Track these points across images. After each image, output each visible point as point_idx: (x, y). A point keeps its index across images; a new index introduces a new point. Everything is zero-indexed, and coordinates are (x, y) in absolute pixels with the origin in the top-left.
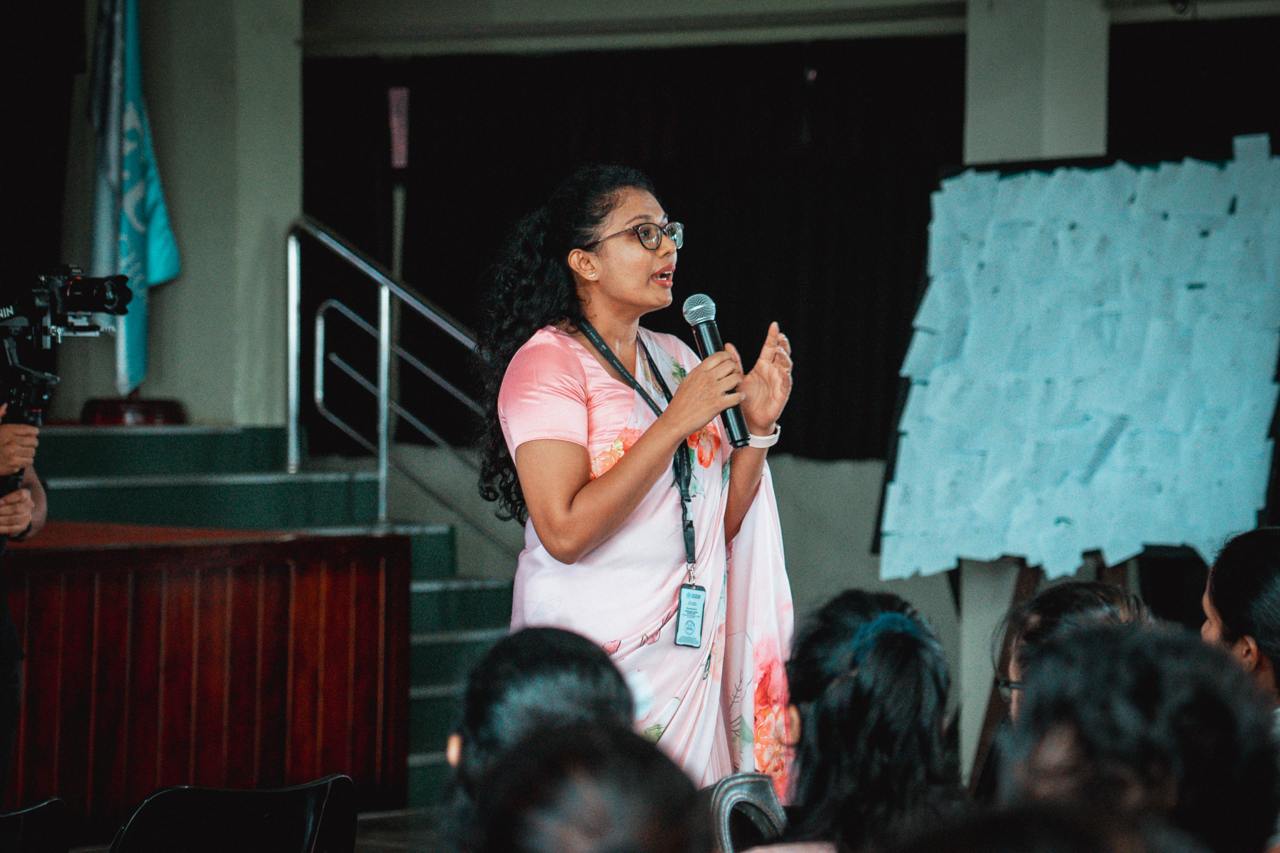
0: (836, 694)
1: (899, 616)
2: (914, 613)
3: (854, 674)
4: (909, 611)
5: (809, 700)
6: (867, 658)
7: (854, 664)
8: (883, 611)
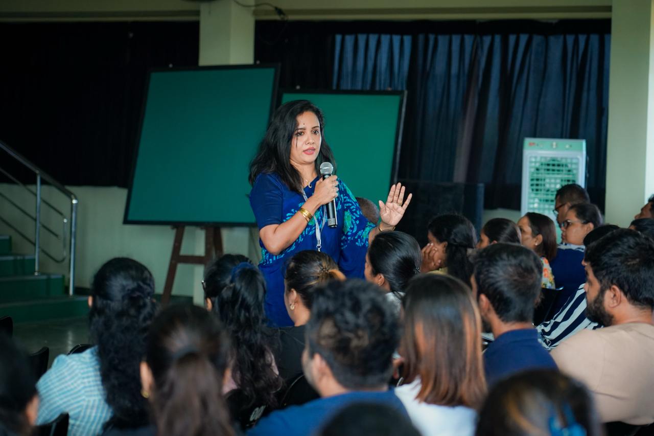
0: (226, 293)
1: (245, 263)
2: (251, 262)
3: (232, 285)
4: (249, 261)
5: (215, 296)
6: (237, 279)
7: (232, 282)
8: (241, 262)
